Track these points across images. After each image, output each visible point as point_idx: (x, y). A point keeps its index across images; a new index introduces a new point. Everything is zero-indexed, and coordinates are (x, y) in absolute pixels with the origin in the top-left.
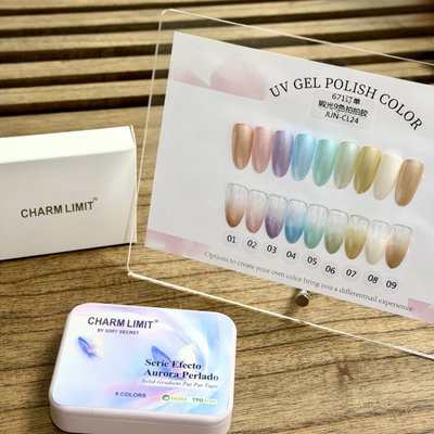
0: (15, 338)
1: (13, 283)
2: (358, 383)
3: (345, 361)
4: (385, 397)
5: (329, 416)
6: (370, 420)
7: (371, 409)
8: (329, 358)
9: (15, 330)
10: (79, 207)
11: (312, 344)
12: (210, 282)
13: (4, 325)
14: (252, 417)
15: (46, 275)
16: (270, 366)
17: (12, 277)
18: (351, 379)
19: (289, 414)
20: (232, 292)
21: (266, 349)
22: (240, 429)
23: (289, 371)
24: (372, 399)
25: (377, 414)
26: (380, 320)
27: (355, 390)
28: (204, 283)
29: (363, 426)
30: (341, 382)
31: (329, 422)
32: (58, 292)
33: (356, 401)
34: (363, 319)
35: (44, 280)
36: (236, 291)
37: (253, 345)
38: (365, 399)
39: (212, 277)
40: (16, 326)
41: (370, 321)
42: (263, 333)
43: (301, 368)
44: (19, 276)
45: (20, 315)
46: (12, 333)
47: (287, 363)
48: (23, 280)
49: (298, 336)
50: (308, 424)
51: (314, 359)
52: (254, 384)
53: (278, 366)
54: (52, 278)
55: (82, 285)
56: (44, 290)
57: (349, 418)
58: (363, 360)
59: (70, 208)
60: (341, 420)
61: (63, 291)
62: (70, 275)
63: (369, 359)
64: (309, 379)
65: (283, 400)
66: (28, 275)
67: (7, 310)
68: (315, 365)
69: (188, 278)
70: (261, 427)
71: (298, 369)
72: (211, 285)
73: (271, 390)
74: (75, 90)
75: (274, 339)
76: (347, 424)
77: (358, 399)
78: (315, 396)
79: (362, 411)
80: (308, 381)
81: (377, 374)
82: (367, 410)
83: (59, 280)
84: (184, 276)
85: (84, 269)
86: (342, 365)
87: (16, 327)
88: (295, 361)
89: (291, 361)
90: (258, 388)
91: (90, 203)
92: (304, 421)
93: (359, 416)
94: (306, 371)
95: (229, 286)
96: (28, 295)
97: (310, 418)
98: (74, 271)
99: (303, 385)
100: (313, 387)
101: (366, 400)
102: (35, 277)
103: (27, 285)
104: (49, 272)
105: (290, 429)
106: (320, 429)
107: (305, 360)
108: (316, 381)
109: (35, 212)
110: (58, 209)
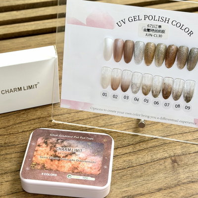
0: (8, 156)
1: (4, 128)
2: (182, 167)
3: (174, 156)
4: (196, 173)
5: (169, 185)
6: (190, 185)
7: (190, 180)
8: (166, 155)
10: (30, 87)
11: (157, 148)
12: (103, 120)
13: (2, 150)
14: (131, 188)
15: (20, 123)
16: (138, 161)
17: (4, 125)
18: (178, 165)
19: (150, 185)
20: (115, 124)
21: (134, 153)
23: (147, 163)
24: (189, 175)
25: (193, 182)
26: (189, 134)
27: (181, 171)
28: (100, 121)
29: (187, 189)
30: (173, 167)
32: (27, 131)
33: (182, 176)
34: (181, 134)
35: (20, 125)
36: (117, 124)
37: (128, 151)
39: (104, 117)
41: (185, 134)
42: (132, 144)
43: (153, 161)
44: (6, 124)
46: (7, 154)
47: (146, 159)
48: (9, 126)
49: (150, 145)
50: (160, 190)
51: (159, 156)
52: (131, 171)
53: (142, 161)
54: (24, 124)
55: (39, 126)
56: (20, 130)
57: (179, 185)
58: (183, 154)
59: (25, 88)
60: (175, 186)
61: (30, 131)
62: (33, 122)
63: (186, 154)
64: (157, 166)
65: (146, 178)
66: (11, 123)
67: (3, 142)
68: (160, 159)
69: (92, 119)
70: (136, 193)
71: (151, 162)
72: (104, 122)
73: (139, 173)
75: (138, 148)
76: (179, 188)
78: (161, 175)
79: (185, 181)
80: (157, 168)
81: (191, 162)
82: (188, 180)
83: (27, 125)
84: (90, 118)
85: (39, 118)
86: (173, 158)
87: (7, 151)
88: (150, 158)
89: (148, 158)
92: (157, 188)
93: (184, 183)
94: (156, 162)
95: (113, 122)
96: (13, 134)
97: (160, 186)
98: (34, 119)
99: (155, 170)
100: (160, 170)
101: (187, 175)
102: (15, 124)
103: (11, 129)
104: (22, 121)
105: (151, 193)
106: (166, 192)
107: (154, 157)
108: (161, 167)
109: (8, 91)
110: (20, 89)
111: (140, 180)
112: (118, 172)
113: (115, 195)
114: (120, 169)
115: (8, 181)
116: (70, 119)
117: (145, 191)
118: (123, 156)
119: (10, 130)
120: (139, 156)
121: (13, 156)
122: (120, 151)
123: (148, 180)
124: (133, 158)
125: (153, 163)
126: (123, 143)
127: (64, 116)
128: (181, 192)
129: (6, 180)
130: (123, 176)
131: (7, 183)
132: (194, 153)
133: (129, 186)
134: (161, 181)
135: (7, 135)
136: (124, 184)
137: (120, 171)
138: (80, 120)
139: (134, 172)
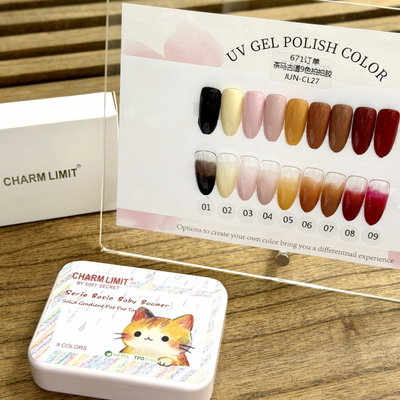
0: (14, 309)
1: (9, 253)
2: (365, 338)
3: (350, 316)
4: (394, 350)
5: (338, 373)
6: (380, 375)
7: (380, 364)
8: (334, 314)
9: (14, 301)
10: (63, 174)
11: (315, 301)
15: (42, 244)
16: (274, 325)
17: (8, 248)
18: (358, 334)
19: (297, 373)
20: (231, 252)
21: (269, 307)
22: (248, 391)
23: (294, 329)
24: (380, 353)
25: (386, 369)
26: (382, 273)
27: (362, 345)
29: (374, 382)
30: (347, 337)
31: (338, 379)
32: (55, 260)
33: (365, 357)
34: (365, 272)
35: (41, 249)
36: (235, 250)
38: (373, 353)
40: (14, 297)
41: (372, 274)
42: (265, 291)
43: (306, 325)
44: (15, 246)
45: (17, 286)
46: (11, 304)
47: (291, 321)
48: (18, 251)
50: (317, 383)
51: (318, 315)
52: (260, 344)
53: (282, 324)
54: (48, 247)
55: (80, 252)
56: (41, 259)
57: (358, 375)
58: (369, 314)
59: (53, 176)
60: (350, 376)
61: (60, 260)
62: (66, 243)
63: (374, 313)
65: (290, 359)
66: (24, 244)
67: (5, 281)
68: (320, 322)
70: (269, 388)
71: (303, 327)
72: (209, 246)
73: (276, 349)
74: (62, 60)
75: (277, 298)
76: (358, 380)
77: (367, 354)
78: (322, 353)
79: (370, 367)
80: (314, 338)
81: (384, 328)
82: (377, 365)
83: (55, 249)
85: (80, 236)
86: (347, 321)
87: (14, 299)
88: (299, 318)
89: (296, 319)
90: (263, 348)
91: (74, 170)
92: (312, 379)
93: (368, 371)
94: (311, 328)
96: (25, 265)
97: (318, 376)
98: (69, 238)
99: (309, 343)
100: (319, 344)
101: (374, 355)
102: (31, 247)
103: (23, 255)
104: (45, 240)
105: (299, 388)
106: (331, 387)
107: (309, 317)
108: (322, 338)
109: (18, 180)
110: (42, 177)
111: (277, 363)
112: (233, 344)
113: (225, 390)
114: (239, 340)
115: (9, 358)
116: (142, 238)
117: (288, 385)
118: (246, 314)
119: (19, 259)
120: (277, 315)
121: (24, 308)
122: (239, 304)
123: (294, 362)
124: (265, 318)
125: (306, 329)
126: (247, 288)
127: (130, 232)
128: (362, 389)
129: (7, 355)
130: (244, 353)
131: (8, 361)
132: (390, 311)
133: (254, 373)
134: (320, 365)
135: (14, 267)
136: (245, 370)
137: (237, 344)
138: (162, 241)
139: (267, 345)
